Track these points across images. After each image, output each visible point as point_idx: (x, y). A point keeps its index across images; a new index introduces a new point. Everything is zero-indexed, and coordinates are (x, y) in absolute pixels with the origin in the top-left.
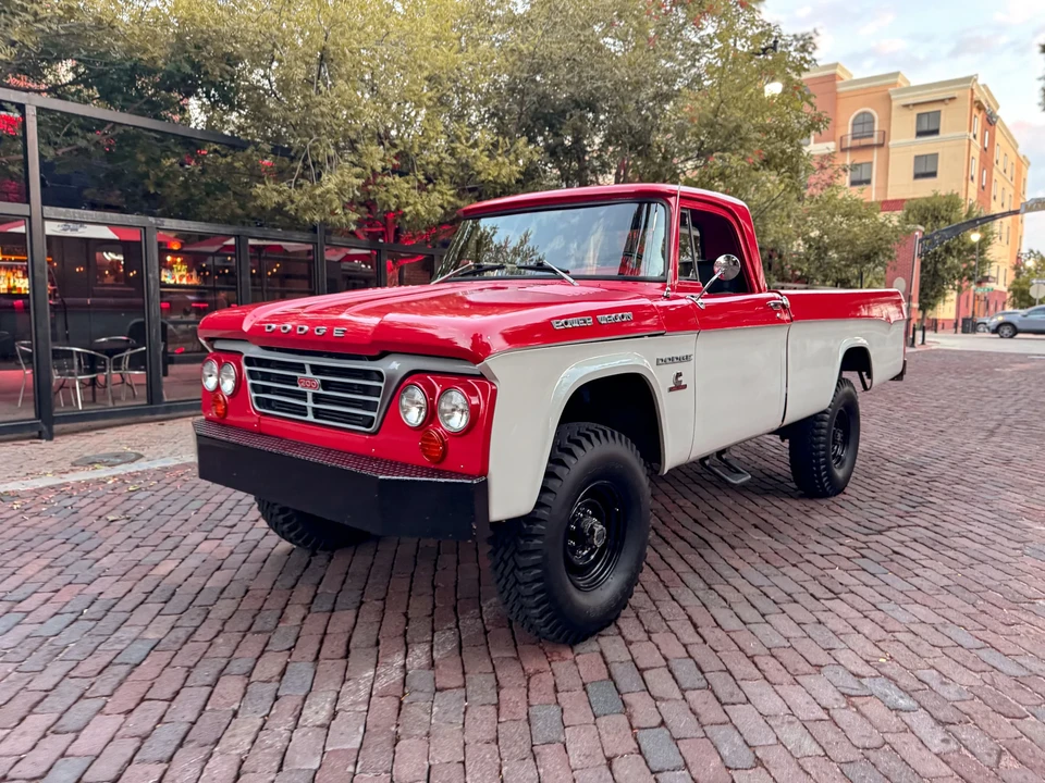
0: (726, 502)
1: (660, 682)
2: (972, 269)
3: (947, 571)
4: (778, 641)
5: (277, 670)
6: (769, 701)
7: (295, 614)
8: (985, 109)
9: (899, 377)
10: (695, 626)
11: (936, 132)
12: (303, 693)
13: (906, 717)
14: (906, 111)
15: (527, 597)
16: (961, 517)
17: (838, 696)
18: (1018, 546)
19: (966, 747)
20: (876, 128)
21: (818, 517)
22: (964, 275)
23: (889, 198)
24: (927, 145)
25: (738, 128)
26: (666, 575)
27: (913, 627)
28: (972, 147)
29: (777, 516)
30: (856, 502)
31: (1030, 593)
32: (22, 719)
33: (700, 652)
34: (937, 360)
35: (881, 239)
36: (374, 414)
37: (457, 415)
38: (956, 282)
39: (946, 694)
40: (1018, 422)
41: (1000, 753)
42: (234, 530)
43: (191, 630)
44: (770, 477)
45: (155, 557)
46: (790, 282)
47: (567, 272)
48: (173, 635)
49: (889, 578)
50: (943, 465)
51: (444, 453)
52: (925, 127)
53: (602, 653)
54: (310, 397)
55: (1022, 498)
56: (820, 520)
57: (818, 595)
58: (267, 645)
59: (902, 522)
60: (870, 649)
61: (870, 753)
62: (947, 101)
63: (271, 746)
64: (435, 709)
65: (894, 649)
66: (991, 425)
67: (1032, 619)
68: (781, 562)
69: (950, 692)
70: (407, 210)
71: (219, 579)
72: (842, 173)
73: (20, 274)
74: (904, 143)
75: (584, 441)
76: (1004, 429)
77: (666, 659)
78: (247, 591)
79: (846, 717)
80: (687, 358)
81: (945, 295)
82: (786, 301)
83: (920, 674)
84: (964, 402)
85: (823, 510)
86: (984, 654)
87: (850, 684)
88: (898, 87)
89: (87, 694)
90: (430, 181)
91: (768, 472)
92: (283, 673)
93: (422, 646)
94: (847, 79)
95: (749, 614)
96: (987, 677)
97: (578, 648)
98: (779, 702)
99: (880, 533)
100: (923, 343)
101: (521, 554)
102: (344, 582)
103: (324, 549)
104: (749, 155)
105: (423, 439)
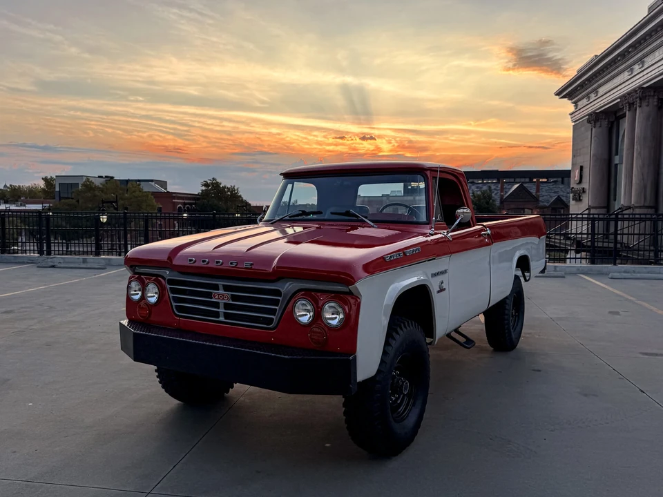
36: (273, 317)
51: (327, 341)
54: (221, 306)
80: (445, 272)
82: (489, 231)
105: (311, 332)
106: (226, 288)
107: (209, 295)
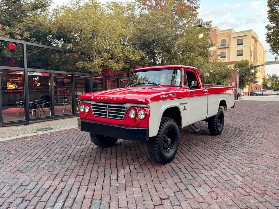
0: (194, 137)
1: (184, 171)
2: (252, 79)
3: (244, 150)
4: (208, 163)
5: (103, 170)
6: (207, 173)
7: (103, 160)
8: (254, 38)
9: (233, 107)
10: (190, 161)
11: (242, 44)
12: (110, 174)
13: (235, 175)
14: (234, 39)
15: (156, 153)
16: (247, 139)
17: (221, 172)
18: (260, 144)
19: (246, 180)
20: (227, 43)
21: (215, 139)
22: (250, 81)
23: (231, 61)
24: (240, 48)
25: (193, 46)
26: (182, 151)
27: (236, 160)
28: (251, 48)
29: (206, 139)
30: (224, 136)
31: (261, 153)
32: (54, 179)
33: (191, 165)
34: (243, 103)
35: (228, 72)
36: (123, 116)
37: (142, 115)
38: (248, 83)
39: (243, 172)
40: (262, 118)
41: (253, 181)
42: (82, 144)
43: (82, 163)
44: (203, 131)
45: (67, 150)
46: (206, 83)
47: (159, 85)
48: (78, 164)
49: (231, 151)
50: (244, 128)
51: (139, 123)
52: (239, 43)
53: (171, 166)
54: (108, 112)
55: (261, 135)
56: (216, 140)
57: (216, 155)
58: (99, 166)
59: (234, 140)
60: (227, 164)
61: (227, 181)
62: (245, 36)
63: (107, 183)
64: (138, 176)
65: (232, 164)
66: (256, 119)
67: (261, 158)
68: (207, 148)
69: (244, 171)
70: (113, 68)
71: (83, 154)
72: (218, 56)
73: (10, 84)
74: (234, 47)
75: (166, 121)
76: (259, 119)
77: (184, 167)
78: (91, 156)
79: (222, 176)
80: (186, 103)
81: (245, 86)
82: (207, 90)
83: (237, 168)
84: (250, 113)
85: (216, 138)
86: (251, 165)
87: (223, 170)
88: (232, 33)
89: (65, 175)
90: (118, 60)
91: (203, 130)
92: (104, 171)
93: (132, 165)
94: (219, 30)
95: (201, 158)
96: (251, 168)
97: (166, 165)
98: (209, 173)
99: (229, 142)
100: (240, 99)
101: (154, 144)
102: (111, 154)
103: (105, 147)
104: (196, 53)
105: (135, 120)
106: (109, 107)
107: (104, 109)
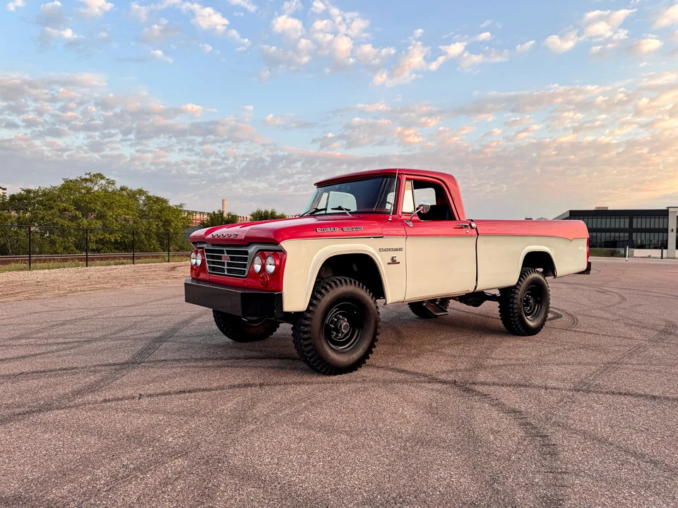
36: (246, 269)
37: (271, 266)
47: (348, 210)
51: (267, 283)
54: (226, 264)
80: (400, 249)
106: (229, 252)
107: (220, 258)
